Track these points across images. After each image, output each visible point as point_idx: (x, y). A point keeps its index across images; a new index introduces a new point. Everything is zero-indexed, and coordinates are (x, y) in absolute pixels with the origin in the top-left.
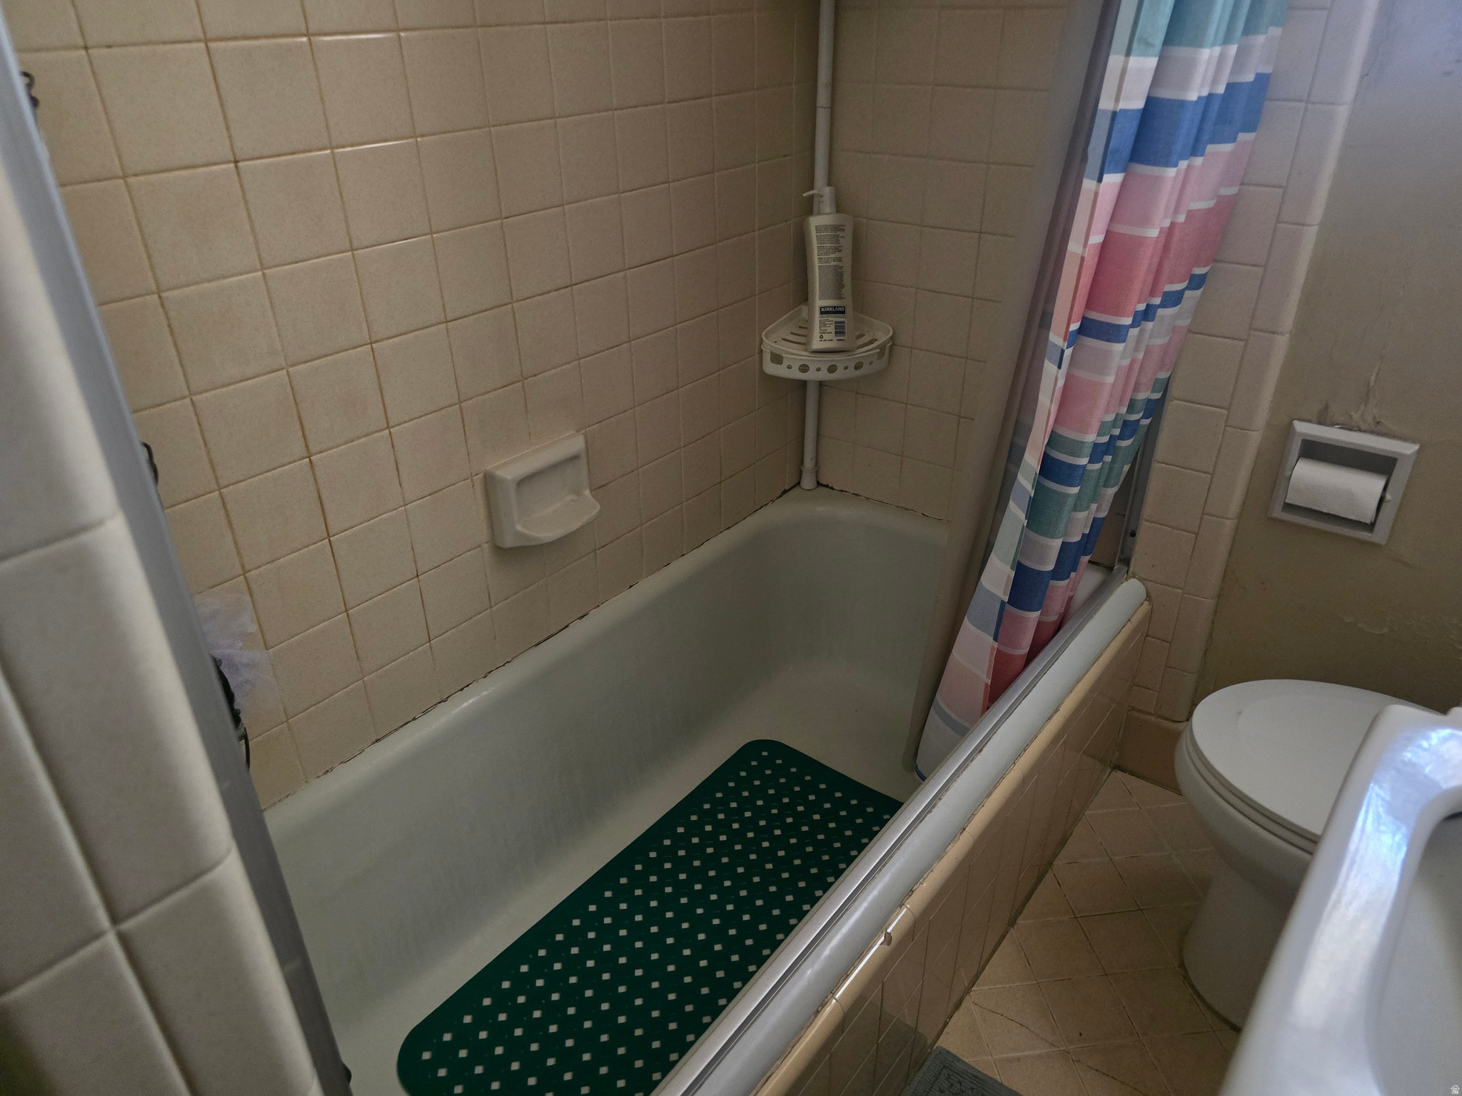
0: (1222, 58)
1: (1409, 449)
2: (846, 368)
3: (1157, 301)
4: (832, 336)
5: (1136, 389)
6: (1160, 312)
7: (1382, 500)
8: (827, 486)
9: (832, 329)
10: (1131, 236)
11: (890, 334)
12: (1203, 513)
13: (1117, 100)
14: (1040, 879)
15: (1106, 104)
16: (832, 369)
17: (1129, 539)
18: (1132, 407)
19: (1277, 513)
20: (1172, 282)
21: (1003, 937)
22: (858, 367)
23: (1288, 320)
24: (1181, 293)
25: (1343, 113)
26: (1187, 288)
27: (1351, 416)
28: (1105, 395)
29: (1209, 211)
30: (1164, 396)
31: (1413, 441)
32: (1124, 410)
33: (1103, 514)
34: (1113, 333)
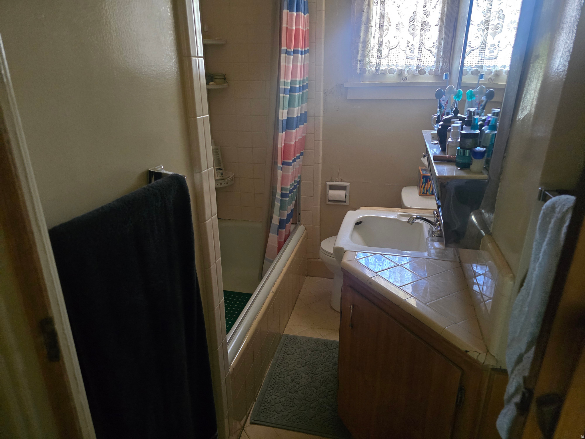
0: (298, 109)
1: (348, 184)
2: (224, 184)
3: (296, 158)
4: (220, 176)
5: (295, 178)
6: (297, 160)
7: (346, 195)
8: (221, 219)
9: (220, 174)
10: (289, 144)
11: (233, 175)
12: (313, 206)
13: (283, 118)
14: (296, 300)
15: (280, 118)
16: (221, 184)
17: (299, 215)
18: (295, 182)
19: (328, 203)
20: (297, 154)
21: (292, 312)
22: (227, 183)
23: (321, 161)
24: (299, 156)
25: (321, 118)
26: (300, 155)
27: (336, 179)
28: (290, 178)
29: (301, 139)
30: (300, 180)
31: (349, 182)
32: (293, 182)
33: (293, 208)
34: (289, 164)
